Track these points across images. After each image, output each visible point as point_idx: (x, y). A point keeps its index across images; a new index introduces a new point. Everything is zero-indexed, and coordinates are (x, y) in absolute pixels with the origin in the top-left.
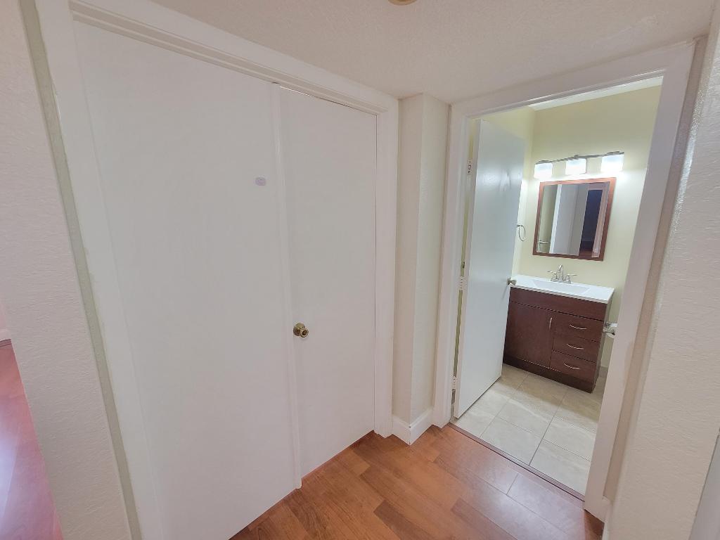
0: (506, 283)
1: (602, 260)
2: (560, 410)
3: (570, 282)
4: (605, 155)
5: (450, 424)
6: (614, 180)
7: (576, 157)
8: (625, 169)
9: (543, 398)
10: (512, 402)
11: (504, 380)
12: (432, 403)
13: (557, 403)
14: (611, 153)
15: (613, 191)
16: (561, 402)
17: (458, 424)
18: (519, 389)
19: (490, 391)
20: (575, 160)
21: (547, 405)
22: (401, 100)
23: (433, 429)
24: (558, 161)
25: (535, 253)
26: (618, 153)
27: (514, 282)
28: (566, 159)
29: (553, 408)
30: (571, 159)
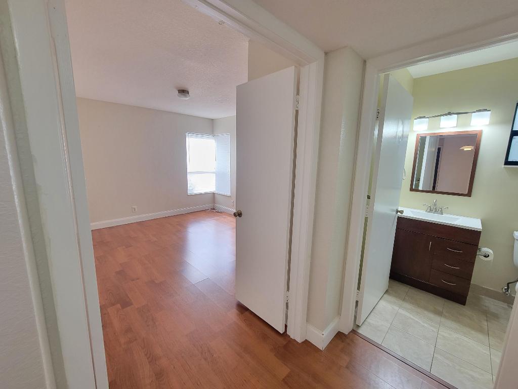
0: (395, 213)
1: (470, 196)
2: (443, 320)
3: (442, 214)
4: (475, 112)
5: (354, 332)
6: (481, 132)
7: (450, 114)
8: (491, 124)
9: (426, 308)
10: (401, 311)
11: (391, 292)
12: (339, 313)
13: (439, 313)
14: (480, 111)
15: (480, 141)
16: (442, 313)
17: (360, 331)
18: (404, 300)
19: (381, 301)
20: (449, 116)
21: (432, 316)
22: (326, 53)
23: (339, 336)
24: (434, 117)
25: (412, 190)
26: (486, 110)
27: (402, 212)
28: (441, 115)
29: (437, 318)
30: (446, 115)
